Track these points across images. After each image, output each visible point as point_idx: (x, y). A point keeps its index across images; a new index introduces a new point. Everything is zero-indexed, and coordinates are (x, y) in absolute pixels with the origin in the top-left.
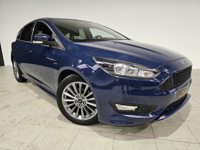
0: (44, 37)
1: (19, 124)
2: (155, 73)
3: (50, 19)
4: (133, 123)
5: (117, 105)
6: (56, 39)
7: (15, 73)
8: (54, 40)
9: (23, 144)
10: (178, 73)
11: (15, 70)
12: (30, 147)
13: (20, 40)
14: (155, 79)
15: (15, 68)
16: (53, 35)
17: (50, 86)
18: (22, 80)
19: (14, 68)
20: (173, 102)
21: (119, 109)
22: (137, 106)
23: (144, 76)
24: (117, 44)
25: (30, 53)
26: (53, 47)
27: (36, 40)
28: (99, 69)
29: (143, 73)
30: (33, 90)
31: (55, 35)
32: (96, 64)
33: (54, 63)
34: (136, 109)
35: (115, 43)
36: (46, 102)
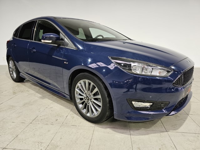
0: (52, 36)
1: (31, 124)
2: (168, 72)
3: (55, 18)
4: (148, 119)
5: (133, 102)
6: (65, 39)
7: (11, 72)
8: (62, 39)
9: (42, 144)
10: (187, 72)
11: (11, 70)
12: (50, 146)
13: (18, 38)
14: (168, 77)
15: (11, 68)
16: (61, 34)
17: (57, 85)
18: (20, 79)
19: (9, 68)
20: (182, 98)
21: (135, 106)
22: (151, 103)
23: (158, 74)
24: (126, 44)
25: (34, 52)
26: (61, 46)
27: (44, 39)
28: (116, 68)
29: (158, 72)
30: (34, 91)
31: (64, 34)
32: (112, 63)
33: (65, 62)
34: (151, 106)
35: (124, 43)
36: (52, 102)
